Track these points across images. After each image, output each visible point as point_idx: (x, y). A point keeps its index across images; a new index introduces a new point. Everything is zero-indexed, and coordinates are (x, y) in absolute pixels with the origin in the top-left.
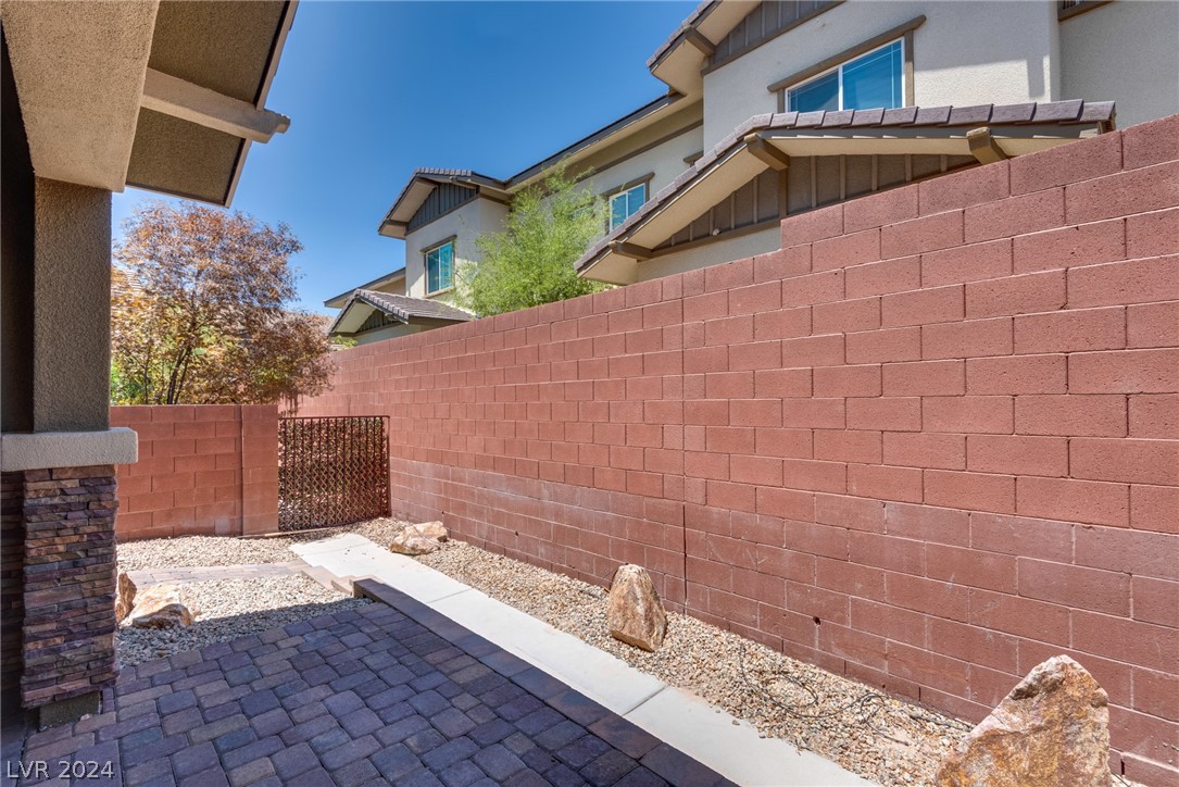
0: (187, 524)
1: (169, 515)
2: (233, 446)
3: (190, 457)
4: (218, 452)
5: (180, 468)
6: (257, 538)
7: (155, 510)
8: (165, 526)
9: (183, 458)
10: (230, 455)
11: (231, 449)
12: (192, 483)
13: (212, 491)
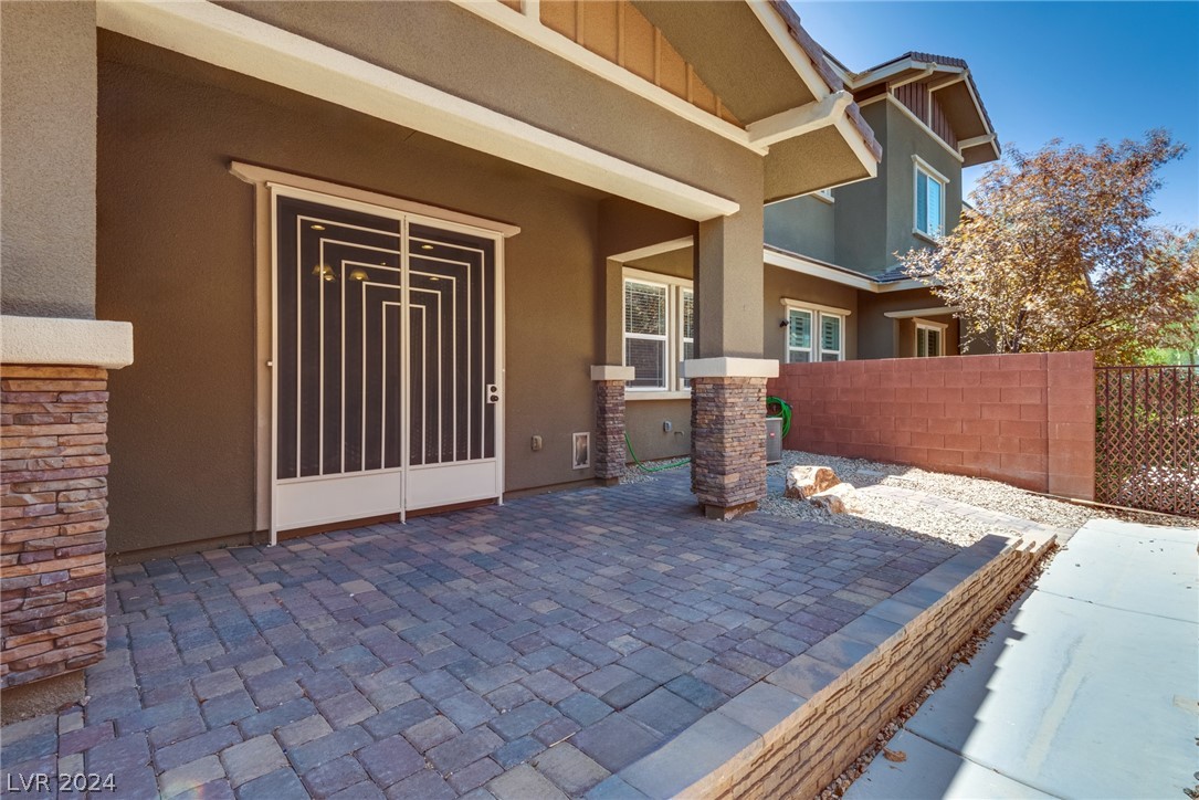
0: (993, 470)
1: (977, 458)
2: (1039, 397)
3: (995, 405)
4: (1023, 402)
5: (986, 415)
6: (1063, 501)
7: (965, 451)
8: (973, 467)
9: (989, 405)
10: (1037, 406)
11: (1036, 400)
12: (997, 429)
13: (1017, 441)
